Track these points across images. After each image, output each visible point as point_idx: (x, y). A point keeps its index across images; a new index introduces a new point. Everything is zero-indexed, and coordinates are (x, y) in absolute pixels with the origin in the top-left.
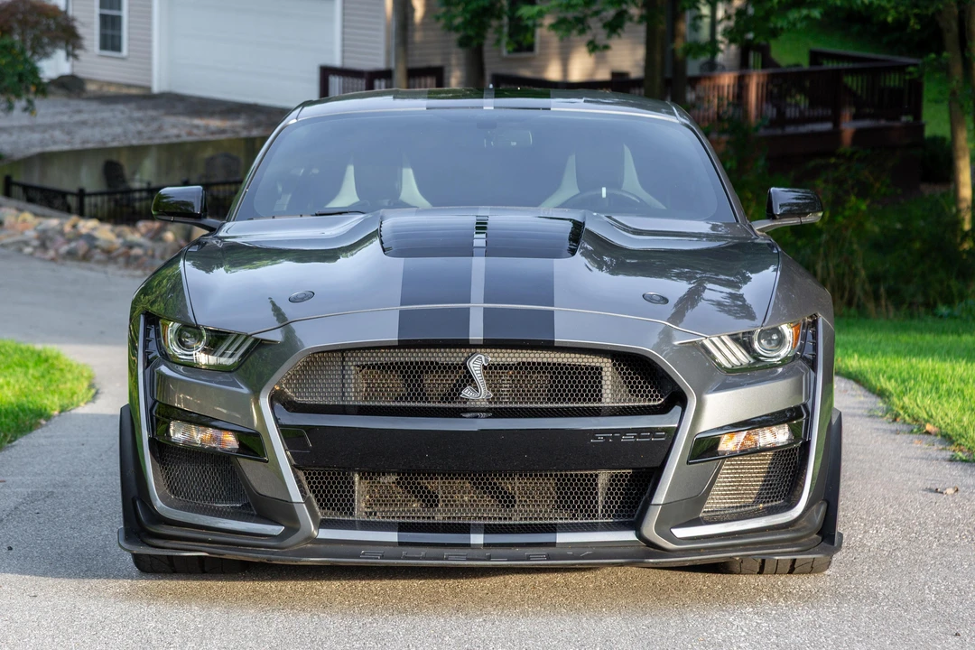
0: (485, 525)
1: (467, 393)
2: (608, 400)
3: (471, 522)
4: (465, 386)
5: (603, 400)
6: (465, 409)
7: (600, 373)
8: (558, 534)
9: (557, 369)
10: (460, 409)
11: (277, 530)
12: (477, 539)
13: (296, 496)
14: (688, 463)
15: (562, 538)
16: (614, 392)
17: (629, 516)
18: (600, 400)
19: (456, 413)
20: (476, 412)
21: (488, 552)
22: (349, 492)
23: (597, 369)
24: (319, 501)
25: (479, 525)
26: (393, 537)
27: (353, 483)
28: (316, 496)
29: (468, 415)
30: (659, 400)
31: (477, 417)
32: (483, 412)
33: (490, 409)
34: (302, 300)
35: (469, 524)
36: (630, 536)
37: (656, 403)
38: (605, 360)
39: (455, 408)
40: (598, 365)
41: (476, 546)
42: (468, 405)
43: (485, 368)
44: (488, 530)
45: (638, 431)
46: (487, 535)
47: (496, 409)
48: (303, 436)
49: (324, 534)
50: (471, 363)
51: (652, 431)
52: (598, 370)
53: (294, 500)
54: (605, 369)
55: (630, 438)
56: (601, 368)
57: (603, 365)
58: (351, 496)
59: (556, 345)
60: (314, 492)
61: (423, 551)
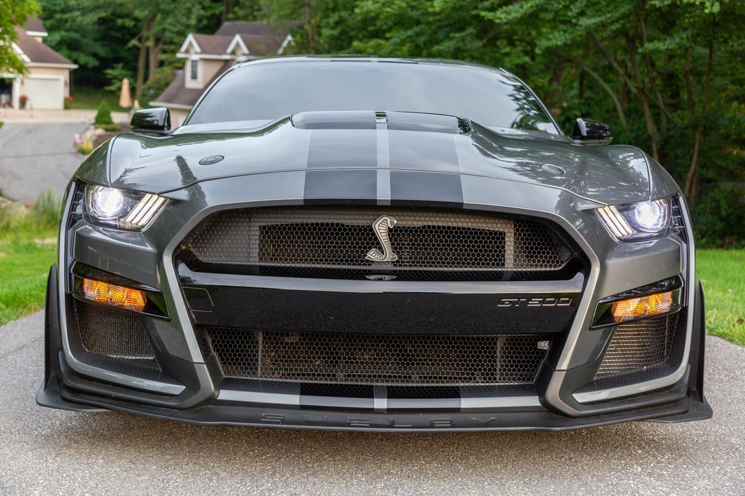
0: (388, 387)
1: (372, 255)
2: (510, 266)
3: (375, 384)
4: (370, 248)
5: (506, 265)
6: (370, 271)
7: (503, 238)
8: (462, 399)
9: (461, 233)
10: (365, 271)
11: (177, 389)
12: (381, 403)
13: (196, 356)
14: (591, 329)
15: (466, 403)
16: (516, 258)
17: (528, 380)
18: (503, 265)
19: (361, 276)
20: (381, 274)
21: (392, 417)
22: (252, 351)
23: (501, 233)
24: (222, 359)
25: (382, 387)
26: (295, 399)
27: (257, 343)
28: (220, 355)
29: (372, 277)
30: (560, 266)
31: (381, 280)
32: (387, 274)
33: (395, 271)
34: (212, 162)
35: (372, 386)
36: (533, 401)
37: (557, 269)
38: (509, 226)
39: (359, 270)
40: (501, 230)
41: (380, 411)
42: (373, 267)
43: (390, 230)
44: (393, 393)
45: (544, 296)
46: (389, 399)
47: (400, 271)
48: (207, 296)
49: (224, 395)
50: (377, 226)
51: (557, 296)
52: (502, 235)
53: (195, 361)
54: (507, 235)
55: (535, 303)
56: (505, 233)
57: (506, 230)
58: (254, 356)
59: (464, 207)
60: (218, 351)
61: (326, 416)
